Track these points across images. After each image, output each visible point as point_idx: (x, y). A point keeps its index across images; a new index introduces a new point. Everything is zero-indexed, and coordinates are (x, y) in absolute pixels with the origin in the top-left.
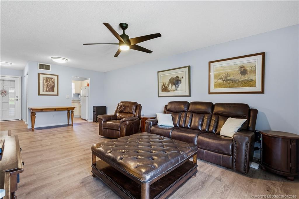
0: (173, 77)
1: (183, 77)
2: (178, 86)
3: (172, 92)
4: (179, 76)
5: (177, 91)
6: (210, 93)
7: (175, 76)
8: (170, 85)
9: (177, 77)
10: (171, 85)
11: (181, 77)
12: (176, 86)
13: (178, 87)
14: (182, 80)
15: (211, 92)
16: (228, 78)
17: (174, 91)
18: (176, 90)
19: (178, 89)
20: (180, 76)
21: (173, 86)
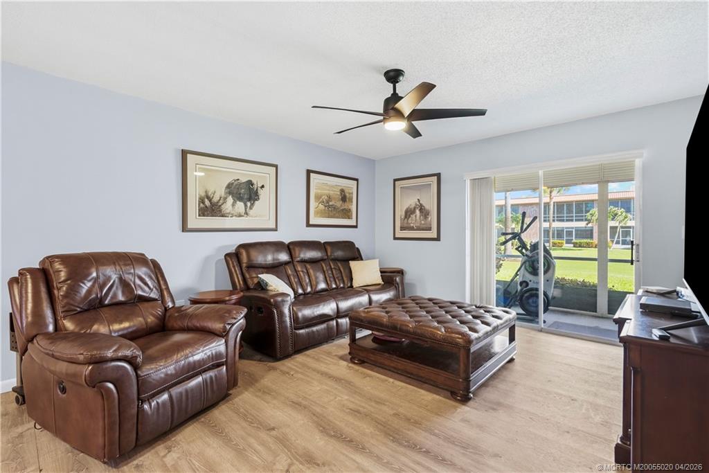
0: (238, 180)
1: (263, 187)
2: (252, 205)
3: (234, 218)
4: (254, 182)
5: (248, 218)
6: (308, 225)
7: (244, 180)
8: (230, 200)
9: (250, 183)
10: (232, 201)
11: (260, 185)
12: (246, 206)
13: (251, 208)
14: (261, 192)
15: (311, 223)
16: (331, 203)
17: (240, 216)
18: (246, 213)
19: (251, 212)
20: (257, 183)
21: (238, 202)
